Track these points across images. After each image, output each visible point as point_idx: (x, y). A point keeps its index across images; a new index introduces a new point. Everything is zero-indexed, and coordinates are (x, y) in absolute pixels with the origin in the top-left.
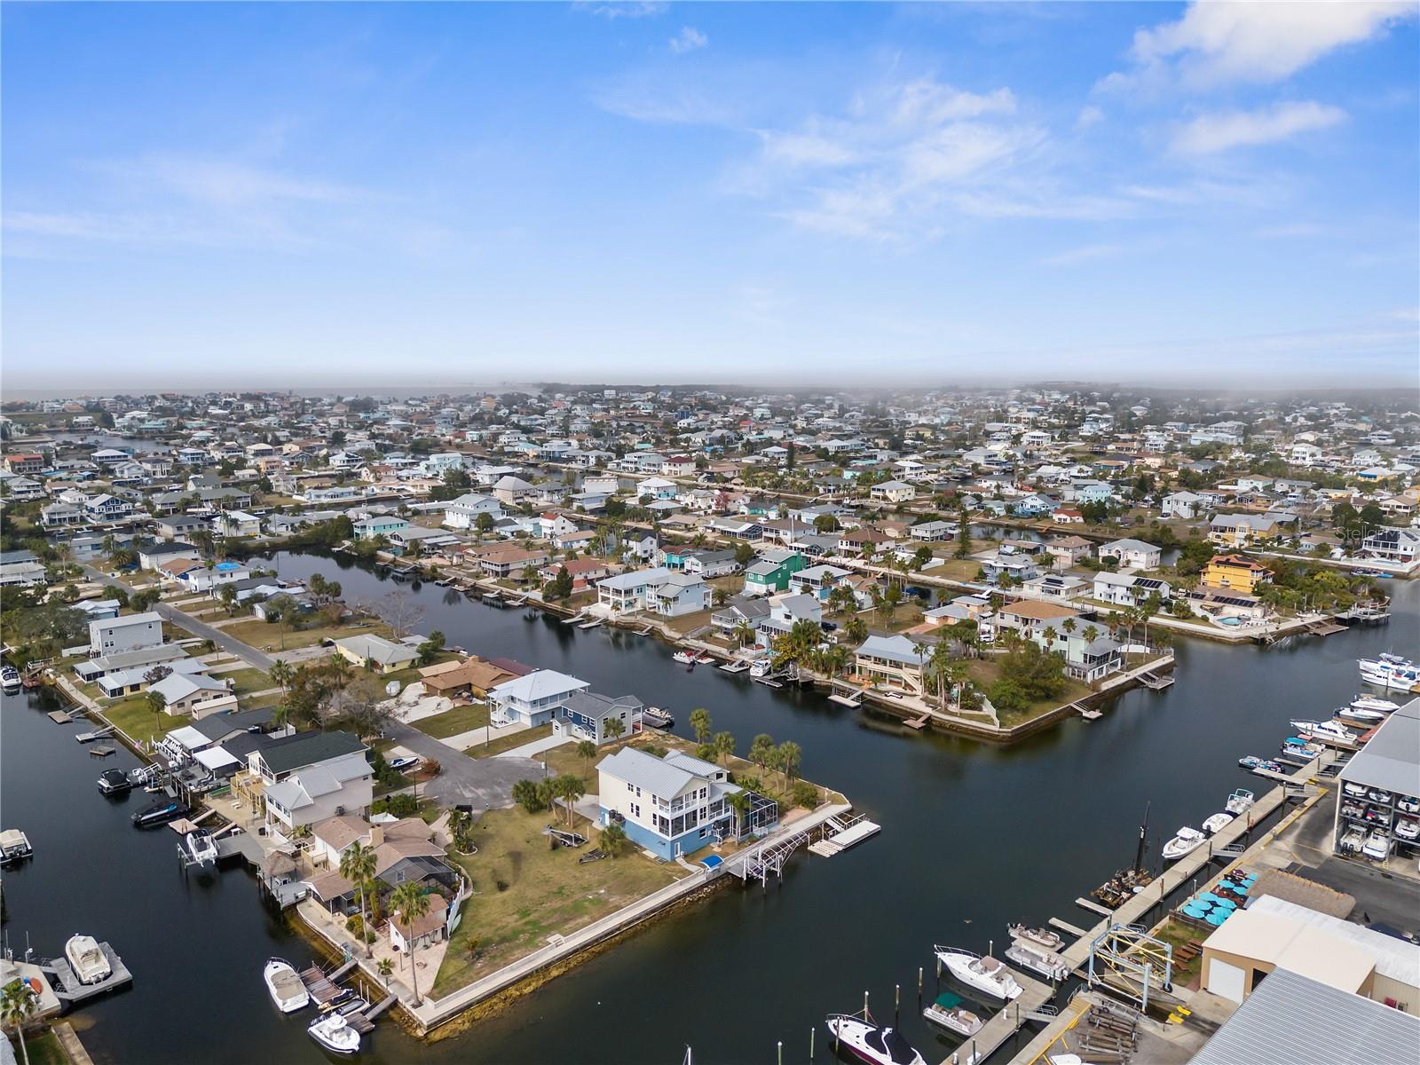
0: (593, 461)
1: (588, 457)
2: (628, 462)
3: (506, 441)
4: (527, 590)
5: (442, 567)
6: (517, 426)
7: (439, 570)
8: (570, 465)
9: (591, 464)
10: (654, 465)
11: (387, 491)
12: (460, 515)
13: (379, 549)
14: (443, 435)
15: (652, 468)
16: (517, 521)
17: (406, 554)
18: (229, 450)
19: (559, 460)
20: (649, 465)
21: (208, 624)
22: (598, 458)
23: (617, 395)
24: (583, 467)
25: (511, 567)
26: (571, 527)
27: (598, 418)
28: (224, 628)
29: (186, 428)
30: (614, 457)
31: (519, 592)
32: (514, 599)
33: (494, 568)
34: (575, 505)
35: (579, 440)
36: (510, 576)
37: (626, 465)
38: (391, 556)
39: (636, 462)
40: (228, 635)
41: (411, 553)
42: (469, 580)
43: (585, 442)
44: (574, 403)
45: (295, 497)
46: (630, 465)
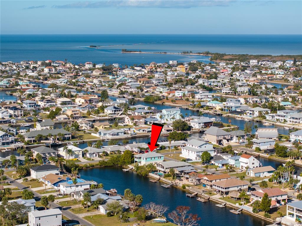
0: (257, 114)
1: (253, 111)
2: (279, 116)
3: (200, 97)
4: (241, 205)
5: (188, 186)
6: (204, 87)
7: (187, 188)
8: (242, 116)
9: (255, 116)
10: (296, 119)
11: (141, 131)
12: (190, 152)
13: (150, 172)
14: (161, 92)
15: (295, 120)
16: (224, 157)
17: (167, 176)
18: (48, 101)
19: (235, 112)
20: (293, 118)
21: (77, 215)
22: (260, 112)
23: (258, 62)
24: (250, 118)
25: (230, 189)
26: (257, 163)
27: (251, 81)
28: (86, 218)
29: (19, 85)
30: (269, 112)
31: (237, 205)
32: (235, 209)
33: (220, 189)
34: (254, 147)
35: (245, 99)
36: (230, 195)
37: (278, 118)
38: (158, 177)
39: (284, 116)
40: (90, 223)
41: (169, 176)
42: (206, 195)
43: (248, 100)
44: (234, 69)
45: (92, 134)
46: (280, 118)
